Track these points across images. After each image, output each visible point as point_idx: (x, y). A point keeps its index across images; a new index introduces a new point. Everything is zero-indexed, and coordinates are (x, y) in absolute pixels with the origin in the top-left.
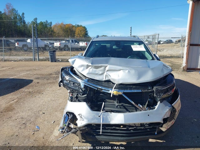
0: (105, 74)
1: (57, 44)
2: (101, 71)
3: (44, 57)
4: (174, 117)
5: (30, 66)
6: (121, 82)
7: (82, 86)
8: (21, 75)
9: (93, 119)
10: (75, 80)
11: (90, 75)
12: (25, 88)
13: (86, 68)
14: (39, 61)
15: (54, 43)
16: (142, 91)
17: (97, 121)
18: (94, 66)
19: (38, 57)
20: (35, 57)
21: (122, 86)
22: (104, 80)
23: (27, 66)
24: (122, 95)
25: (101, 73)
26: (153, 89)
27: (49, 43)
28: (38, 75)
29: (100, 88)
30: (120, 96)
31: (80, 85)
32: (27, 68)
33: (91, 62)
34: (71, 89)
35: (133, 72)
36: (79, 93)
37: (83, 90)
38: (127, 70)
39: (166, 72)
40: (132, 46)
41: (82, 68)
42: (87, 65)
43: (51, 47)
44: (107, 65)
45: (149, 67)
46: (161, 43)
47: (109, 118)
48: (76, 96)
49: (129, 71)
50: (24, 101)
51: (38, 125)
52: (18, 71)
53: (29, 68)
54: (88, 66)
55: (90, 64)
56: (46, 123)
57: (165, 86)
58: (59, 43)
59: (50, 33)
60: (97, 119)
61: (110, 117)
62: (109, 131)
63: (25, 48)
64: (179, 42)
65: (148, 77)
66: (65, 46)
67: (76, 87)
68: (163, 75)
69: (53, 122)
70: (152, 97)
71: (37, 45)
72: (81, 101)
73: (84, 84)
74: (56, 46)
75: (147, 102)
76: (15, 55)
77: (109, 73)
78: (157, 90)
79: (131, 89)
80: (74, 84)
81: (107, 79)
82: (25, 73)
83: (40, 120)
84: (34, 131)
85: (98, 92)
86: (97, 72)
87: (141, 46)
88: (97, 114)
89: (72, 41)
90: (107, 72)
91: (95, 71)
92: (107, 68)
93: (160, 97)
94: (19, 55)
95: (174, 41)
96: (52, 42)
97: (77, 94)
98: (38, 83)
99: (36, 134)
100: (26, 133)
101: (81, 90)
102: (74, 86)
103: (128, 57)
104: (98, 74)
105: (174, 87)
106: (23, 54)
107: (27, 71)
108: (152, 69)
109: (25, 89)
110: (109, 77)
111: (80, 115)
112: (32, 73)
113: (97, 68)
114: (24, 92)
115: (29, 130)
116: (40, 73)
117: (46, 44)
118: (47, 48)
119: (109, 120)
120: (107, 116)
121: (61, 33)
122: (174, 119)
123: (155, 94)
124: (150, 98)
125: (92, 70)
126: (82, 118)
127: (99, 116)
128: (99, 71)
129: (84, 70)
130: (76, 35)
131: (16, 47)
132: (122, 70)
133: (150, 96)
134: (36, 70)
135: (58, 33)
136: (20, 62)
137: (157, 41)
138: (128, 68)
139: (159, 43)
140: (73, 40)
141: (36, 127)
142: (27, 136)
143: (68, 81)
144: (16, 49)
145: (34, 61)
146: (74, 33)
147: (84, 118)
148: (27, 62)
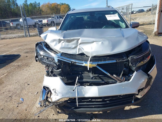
0: (78, 47)
1: (45, 21)
2: (73, 44)
3: (35, 33)
4: (150, 83)
5: (22, 42)
6: (94, 55)
7: (56, 61)
8: (13, 50)
9: (67, 94)
10: (49, 55)
11: (63, 49)
12: (15, 62)
13: (58, 43)
14: (30, 37)
15: (42, 21)
16: (116, 61)
17: (71, 95)
18: (67, 40)
19: (29, 34)
20: (26, 34)
21: (95, 58)
22: (78, 53)
23: (20, 42)
24: (96, 67)
25: (74, 46)
26: (128, 58)
27: (38, 21)
28: (27, 49)
29: (74, 61)
30: (94, 68)
31: (54, 59)
32: (19, 44)
33: (63, 36)
34: (46, 64)
35: (106, 43)
36: (54, 68)
37: (57, 64)
38: (100, 41)
39: (141, 40)
40: (107, 16)
41: (55, 43)
42: (59, 39)
43: (40, 24)
44: (79, 38)
45: (123, 36)
46: (134, 13)
47: (83, 92)
48: (51, 70)
49: (102, 43)
50: (13, 74)
51: (23, 97)
52: (11, 47)
53: (21, 44)
54: (60, 41)
55: (62, 38)
56: (30, 94)
57: (140, 54)
58: (47, 20)
59: (39, 12)
60: (72, 93)
61: (84, 90)
62: (85, 103)
63: (19, 27)
64: (150, 11)
65: (123, 47)
66: (52, 22)
67: (50, 61)
68: (138, 44)
69: (36, 93)
70: (127, 66)
71: (27, 23)
72: (57, 75)
73: (58, 58)
74: (44, 23)
75: (123, 72)
76: (10, 34)
77: (82, 46)
78: (132, 59)
79: (105, 60)
80: (48, 59)
81: (80, 52)
82: (17, 49)
83: (25, 92)
84: (18, 104)
85: (73, 65)
86: (69, 46)
87: (115, 15)
88: (71, 88)
89: (58, 18)
90: (80, 45)
91: (68, 45)
92: (80, 42)
93: (136, 66)
94: (14, 33)
95: (145, 10)
96: (41, 20)
97: (52, 69)
98: (27, 56)
99: (20, 106)
100: (11, 106)
101: (55, 64)
102: (48, 61)
103: (103, 27)
104: (71, 48)
105: (149, 55)
106: (17, 32)
107: (19, 46)
108: (127, 38)
109: (15, 64)
110: (82, 50)
111: (55, 90)
112: (23, 48)
113: (69, 41)
114: (14, 66)
115: (14, 103)
116: (30, 48)
117: (36, 22)
118: (37, 25)
119: (84, 94)
120: (81, 90)
121: (49, 11)
122: (150, 85)
123: (130, 63)
124: (125, 67)
125: (65, 45)
126: (56, 93)
127: (73, 90)
128: (72, 45)
129: (56, 45)
130: (61, 12)
131: (11, 26)
132: (95, 41)
133: (125, 64)
134: (26, 45)
135: (46, 12)
136: (15, 39)
137: (130, 12)
138: (101, 40)
139: (132, 13)
140: (58, 16)
141: (21, 100)
142: (11, 109)
143: (42, 56)
144: (11, 28)
145: (26, 37)
146: (60, 11)
147: (58, 93)
148: (20, 39)
